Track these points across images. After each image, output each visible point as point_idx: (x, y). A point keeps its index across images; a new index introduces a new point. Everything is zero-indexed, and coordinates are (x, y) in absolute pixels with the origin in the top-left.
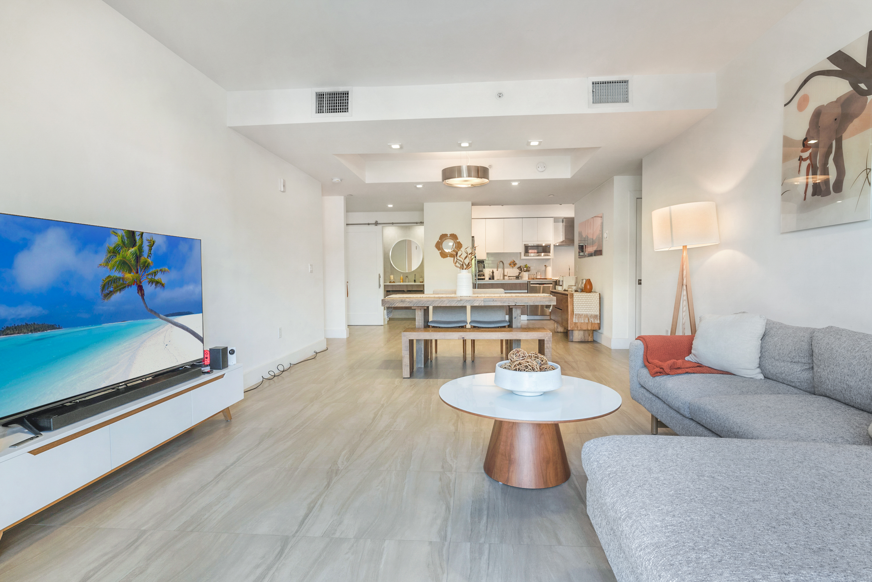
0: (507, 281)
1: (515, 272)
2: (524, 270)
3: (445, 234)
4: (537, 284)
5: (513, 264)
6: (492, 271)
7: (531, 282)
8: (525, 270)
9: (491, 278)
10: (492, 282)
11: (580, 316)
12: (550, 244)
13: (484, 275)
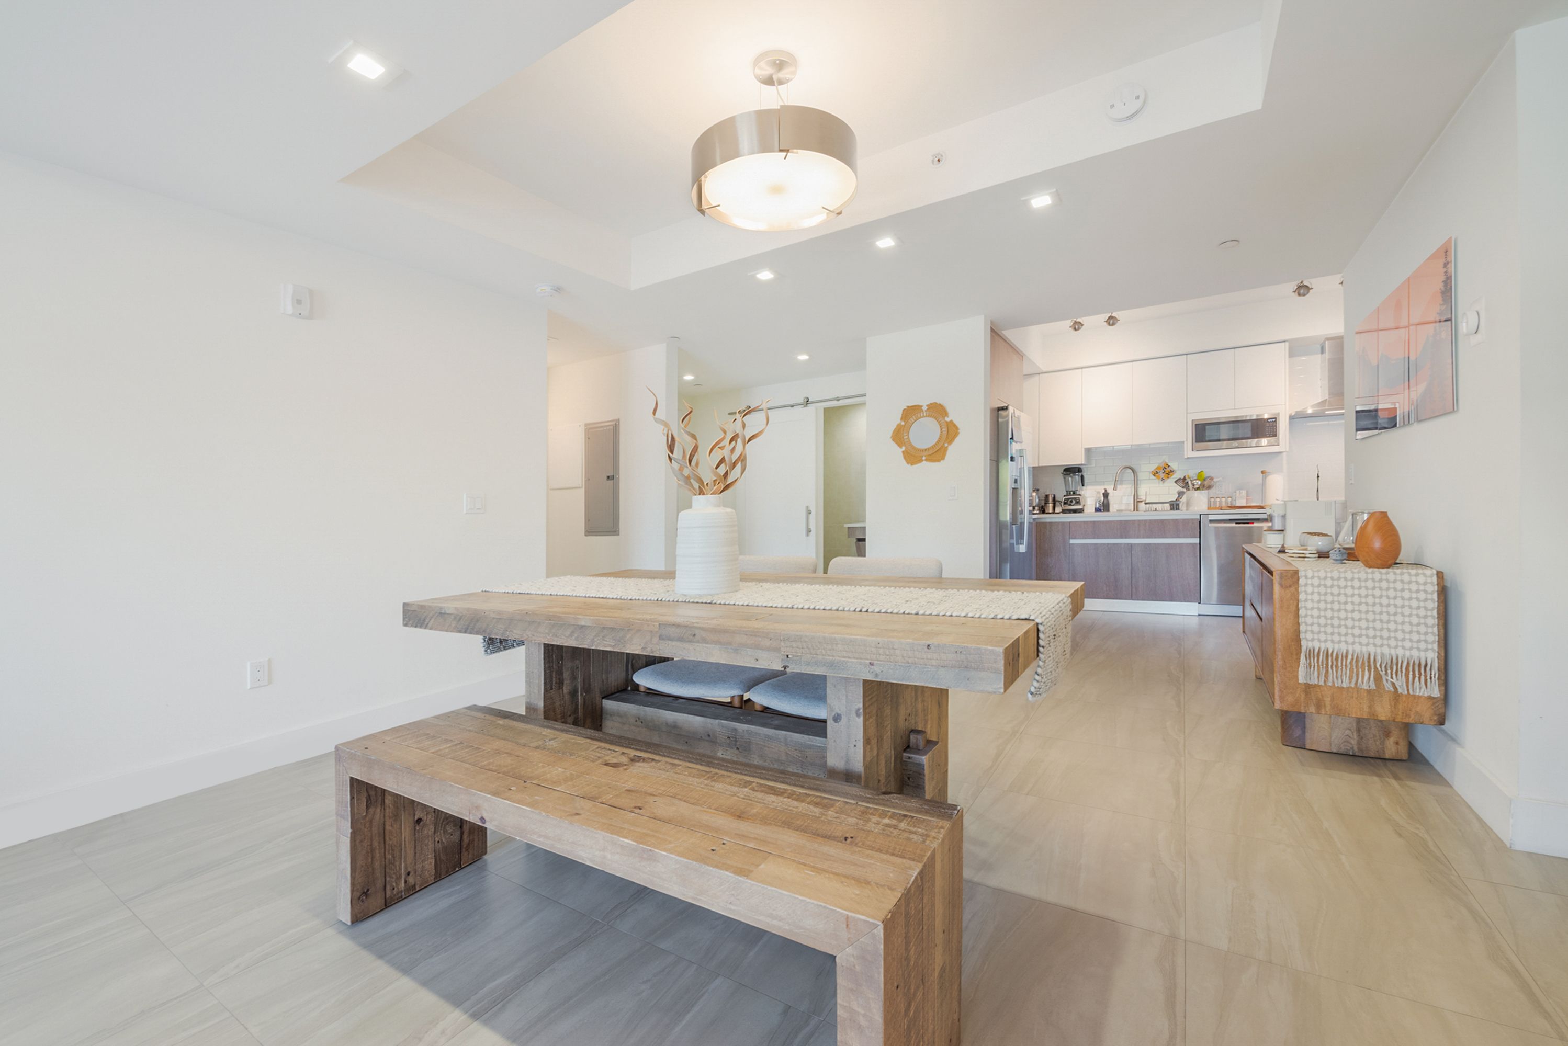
0: (1144, 514)
1: (1169, 490)
2: (1194, 485)
3: (915, 406)
4: (1231, 521)
5: (1165, 472)
6: (1103, 491)
7: (1211, 517)
8: (1196, 486)
9: (1102, 508)
10: (1103, 517)
11: (1331, 660)
12: (1278, 414)
13: (1078, 503)
